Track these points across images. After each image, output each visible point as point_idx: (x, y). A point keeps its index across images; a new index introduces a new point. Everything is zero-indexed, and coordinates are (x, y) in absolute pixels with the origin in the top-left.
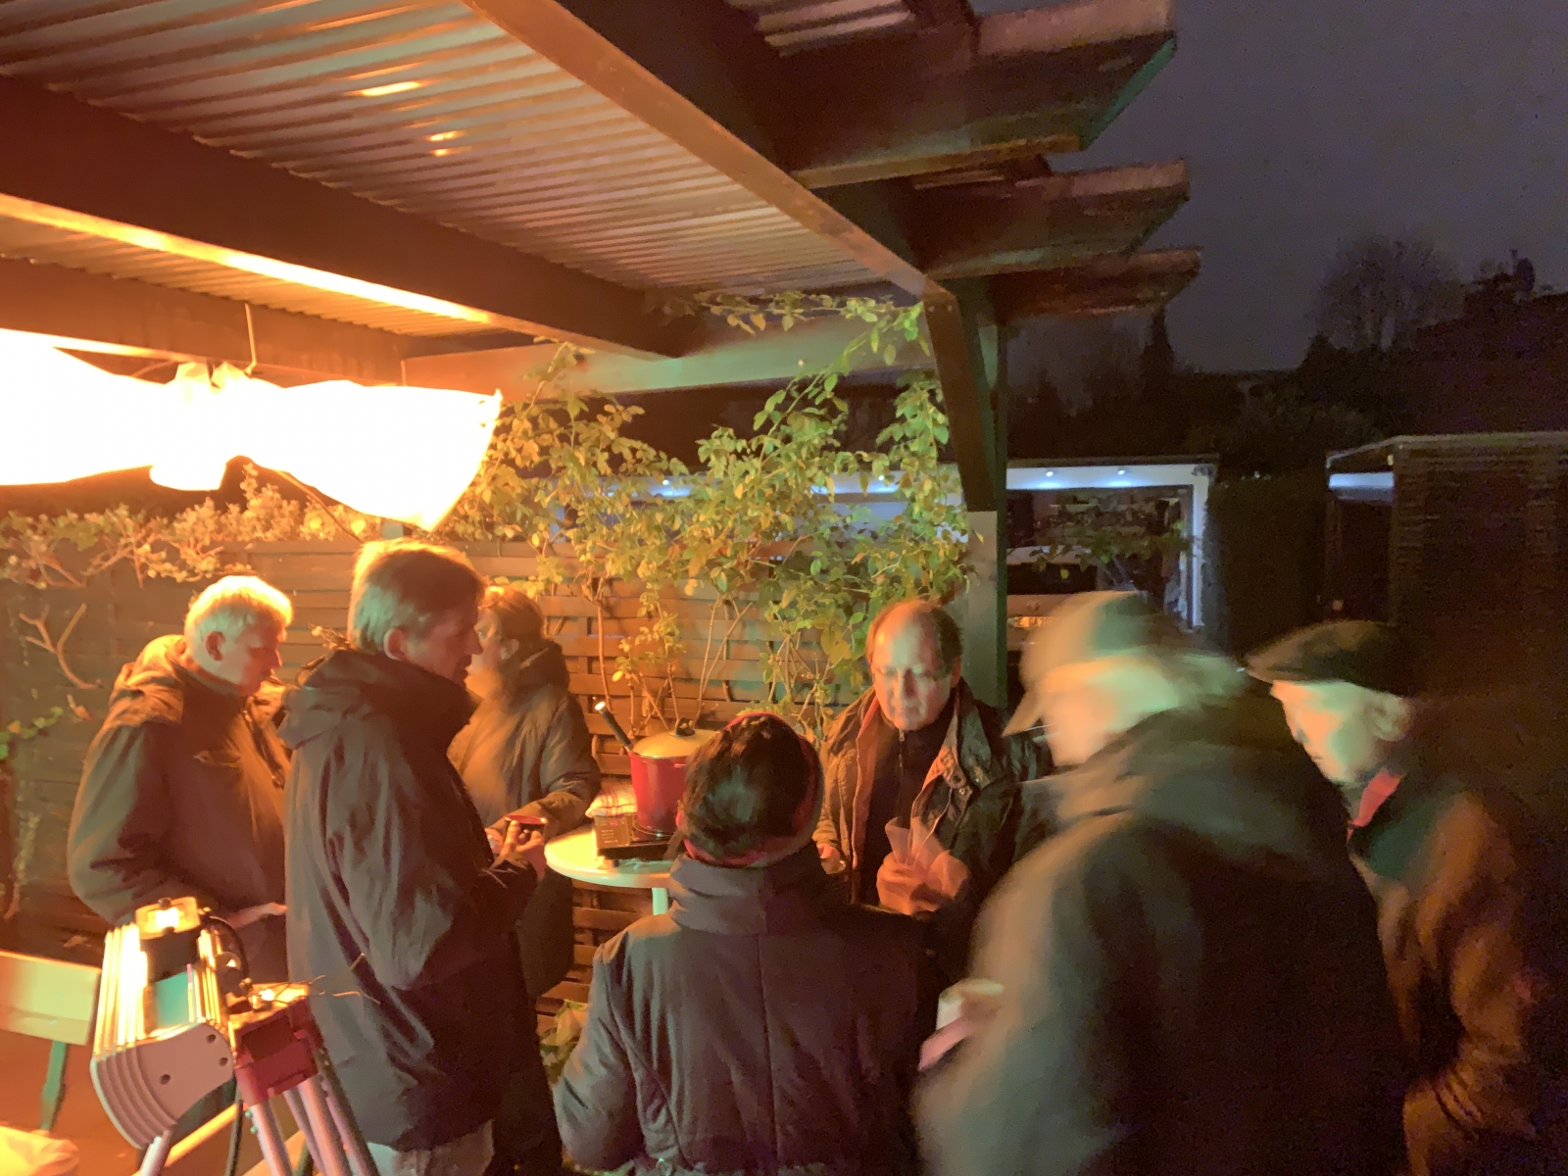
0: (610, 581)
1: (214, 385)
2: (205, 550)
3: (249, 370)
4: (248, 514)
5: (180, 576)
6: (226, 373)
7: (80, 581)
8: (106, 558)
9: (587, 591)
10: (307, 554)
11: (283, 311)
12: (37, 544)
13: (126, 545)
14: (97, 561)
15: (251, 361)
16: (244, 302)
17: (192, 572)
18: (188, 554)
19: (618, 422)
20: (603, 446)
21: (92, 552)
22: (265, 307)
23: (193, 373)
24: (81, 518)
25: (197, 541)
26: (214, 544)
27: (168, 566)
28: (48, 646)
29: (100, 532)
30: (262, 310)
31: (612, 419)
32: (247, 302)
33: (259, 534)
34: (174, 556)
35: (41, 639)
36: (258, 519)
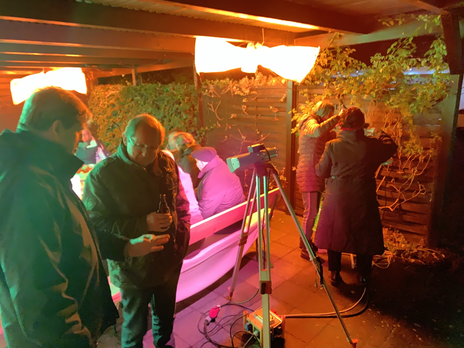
0: (343, 95)
1: (255, 48)
2: (247, 88)
3: (262, 44)
4: (256, 79)
5: (242, 94)
6: (258, 45)
7: (220, 95)
8: (225, 90)
9: (337, 98)
10: (269, 89)
11: (270, 29)
12: (211, 87)
13: (230, 87)
14: (223, 91)
15: (263, 41)
16: (262, 28)
17: (244, 94)
18: (243, 89)
19: (349, 53)
20: (344, 59)
21: (223, 89)
22: (266, 28)
23: (251, 45)
24: (219, 81)
25: (245, 86)
26: (248, 87)
27: (239, 92)
29: (224, 84)
30: (266, 29)
31: (347, 52)
32: (263, 27)
33: (258, 84)
34: (240, 89)
35: (212, 109)
36: (258, 80)
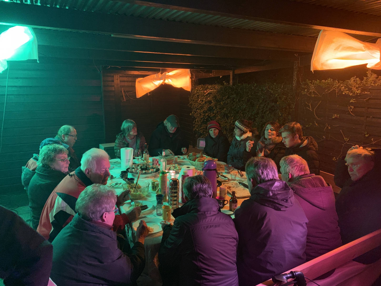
2: (357, 88)
5: (351, 94)
7: (321, 95)
12: (312, 87)
14: (326, 91)
17: (354, 94)
18: (354, 89)
21: (325, 88)
25: (355, 86)
27: (348, 92)
28: (311, 109)
34: (350, 90)
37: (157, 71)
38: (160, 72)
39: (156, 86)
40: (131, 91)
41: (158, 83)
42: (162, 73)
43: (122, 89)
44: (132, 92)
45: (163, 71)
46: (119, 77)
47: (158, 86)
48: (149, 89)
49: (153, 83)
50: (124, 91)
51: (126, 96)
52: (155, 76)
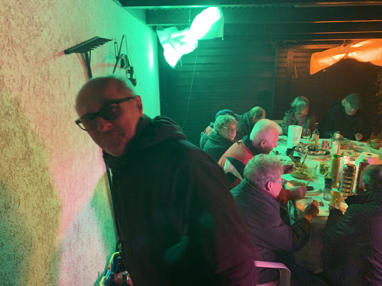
37: (339, 43)
38: (343, 45)
39: (336, 60)
40: (304, 67)
41: (338, 57)
42: (345, 46)
43: (295, 65)
44: (305, 69)
45: (347, 43)
46: (293, 52)
47: (338, 61)
48: (326, 65)
49: (332, 57)
50: (297, 68)
51: (298, 73)
52: (336, 49)
